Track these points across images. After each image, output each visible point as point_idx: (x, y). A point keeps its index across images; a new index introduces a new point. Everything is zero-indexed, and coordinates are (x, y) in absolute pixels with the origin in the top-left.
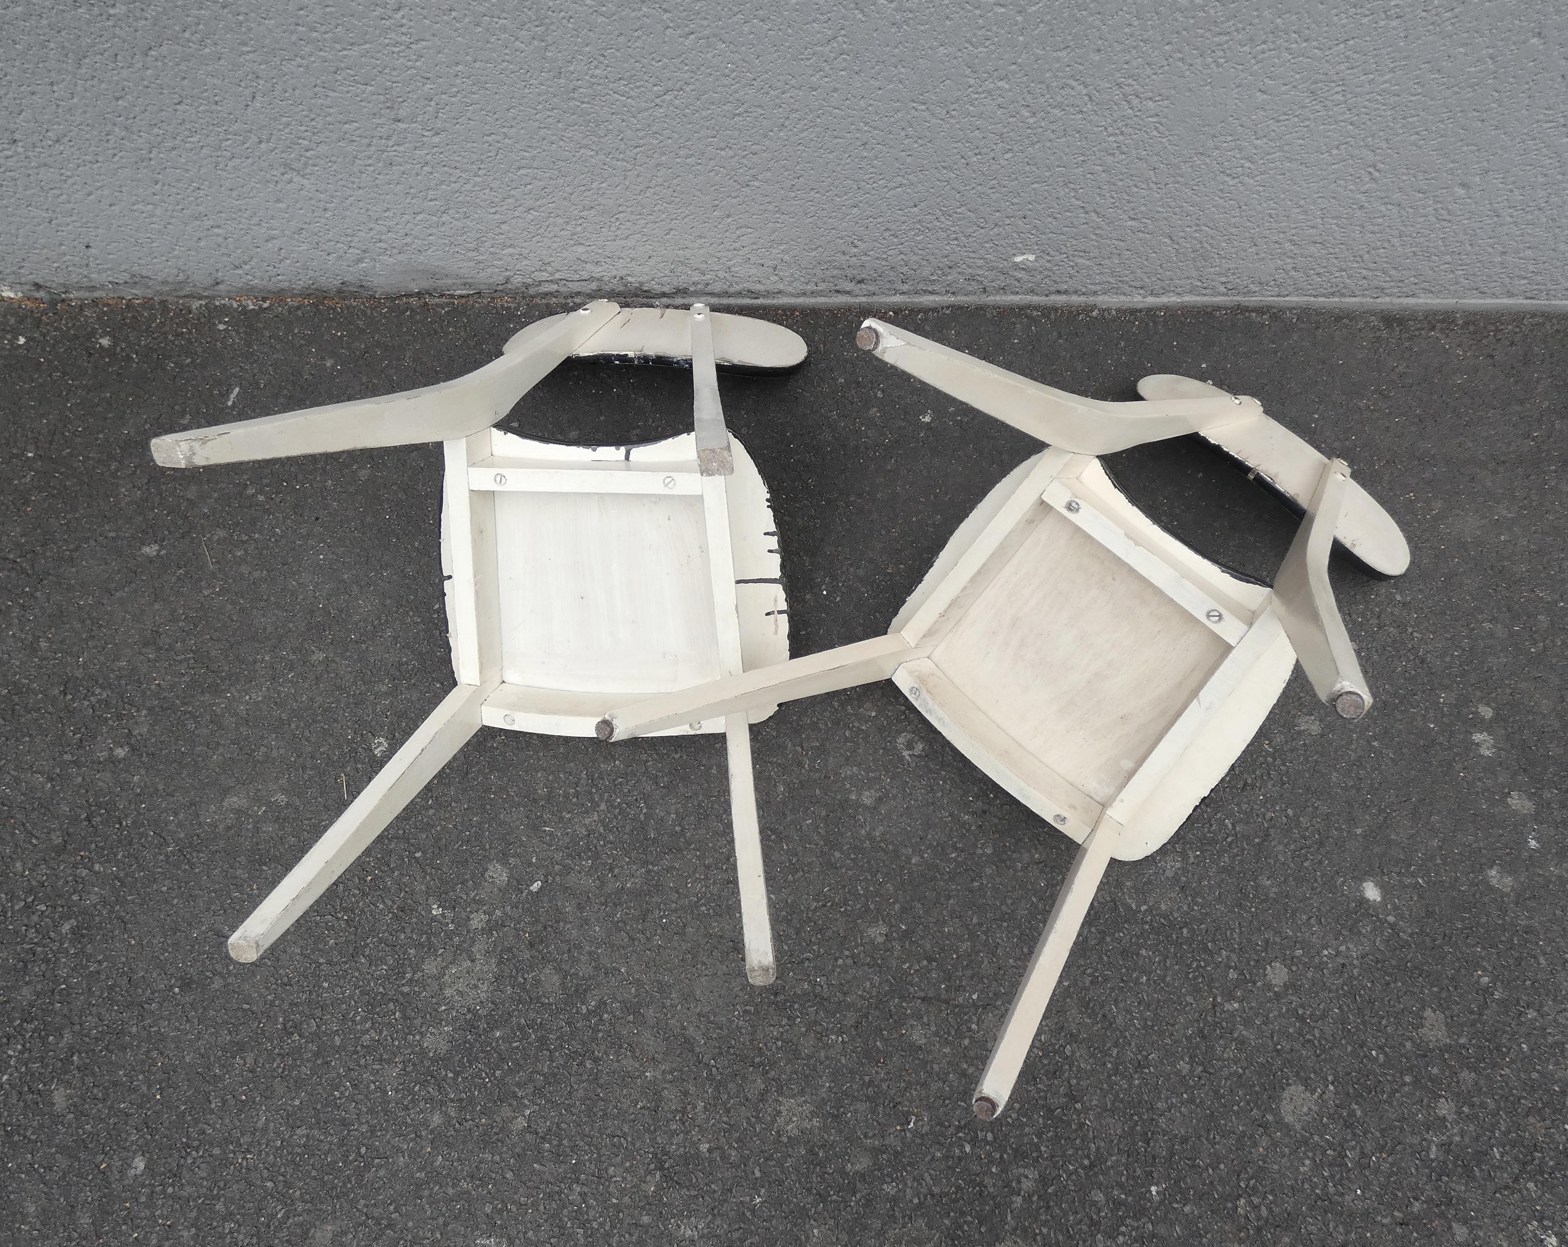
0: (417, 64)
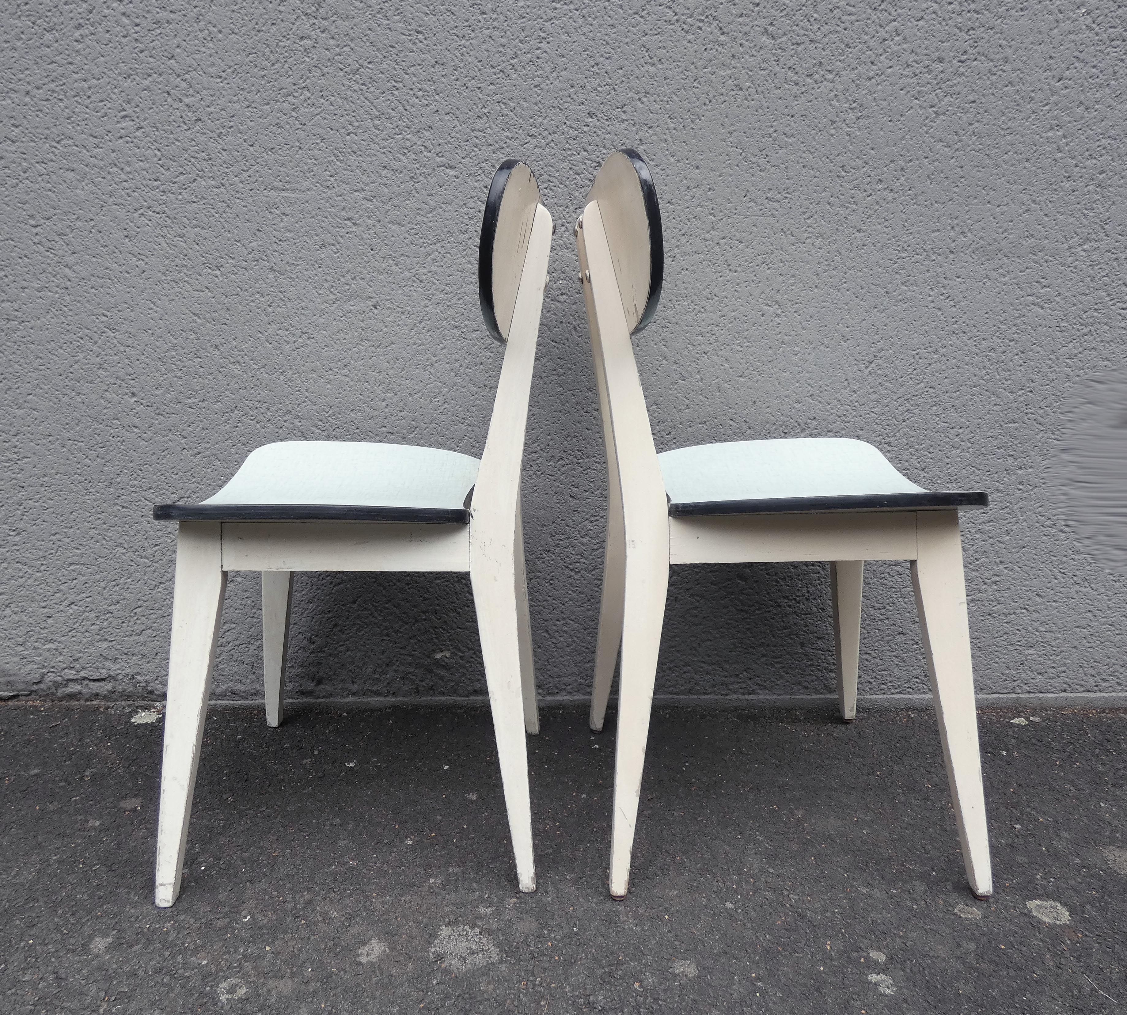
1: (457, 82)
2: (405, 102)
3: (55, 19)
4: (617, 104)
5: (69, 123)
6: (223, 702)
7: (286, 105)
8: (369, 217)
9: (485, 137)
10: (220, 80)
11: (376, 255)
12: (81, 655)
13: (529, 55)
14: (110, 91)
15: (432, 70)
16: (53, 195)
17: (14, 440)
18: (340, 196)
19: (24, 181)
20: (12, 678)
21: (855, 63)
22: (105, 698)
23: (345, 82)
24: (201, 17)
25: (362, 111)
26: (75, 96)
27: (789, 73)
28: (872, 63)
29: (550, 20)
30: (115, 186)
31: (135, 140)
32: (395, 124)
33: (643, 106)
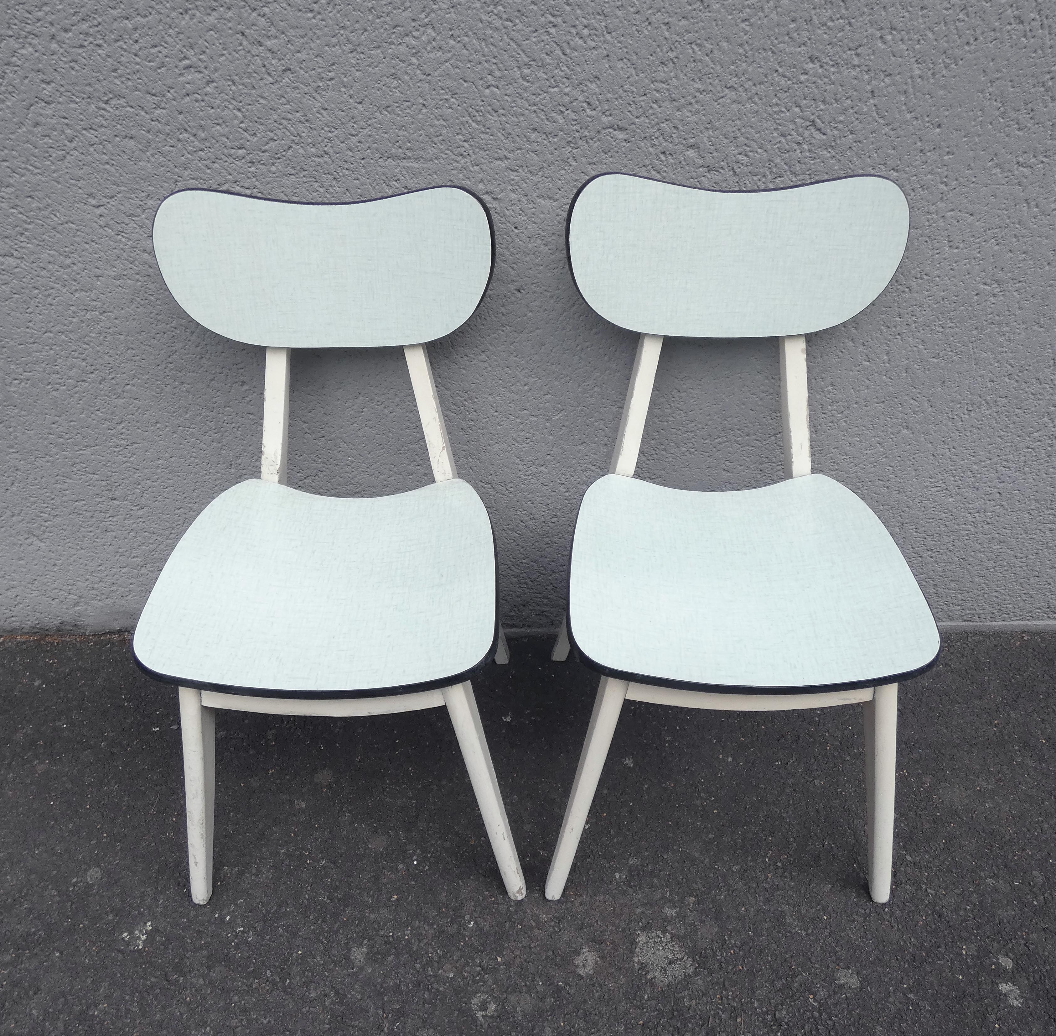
0: (131, 459)
1: (637, 16)
2: (565, 45)
4: (851, 45)
5: (116, 77)
7: (403, 49)
8: (513, 191)
9: (668, 90)
10: (310, 15)
11: (522, 235)
14: (163, 33)
16: (113, 169)
18: (477, 165)
19: (72, 152)
23: (483, 17)
25: (506, 56)
26: (118, 41)
30: (189, 156)
31: (206, 98)
32: (550, 74)
33: (884, 46)
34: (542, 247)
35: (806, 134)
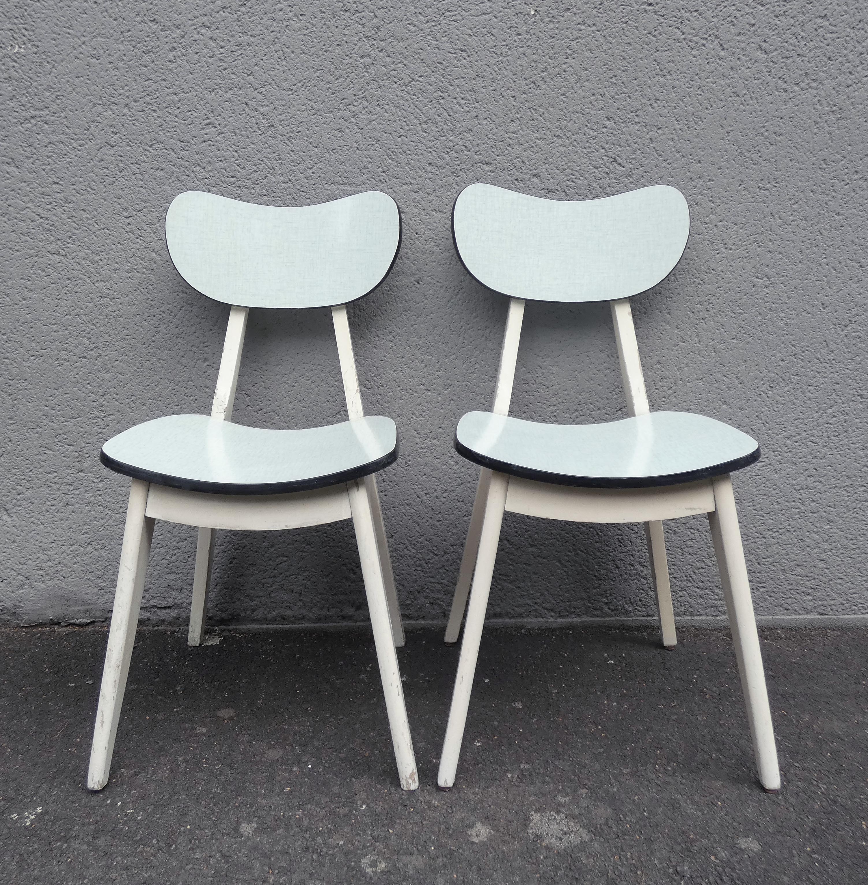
1: (495, 92)
2: (449, 109)
3: (152, 44)
4: (632, 109)
5: (160, 130)
6: (275, 626)
7: (347, 113)
8: (415, 206)
9: (517, 138)
10: (291, 92)
11: (421, 239)
12: (151, 586)
13: (557, 69)
14: (196, 103)
15: (474, 82)
16: (144, 191)
17: (102, 400)
19: (119, 179)
20: (90, 607)
21: (835, 73)
22: (170, 623)
23: (398, 93)
24: (276, 40)
25: (412, 117)
26: (167, 107)
27: (779, 82)
28: (850, 73)
29: (576, 39)
30: (198, 182)
31: (216, 144)
32: (440, 128)
33: (653, 110)
34: (435, 248)
35: (611, 167)
